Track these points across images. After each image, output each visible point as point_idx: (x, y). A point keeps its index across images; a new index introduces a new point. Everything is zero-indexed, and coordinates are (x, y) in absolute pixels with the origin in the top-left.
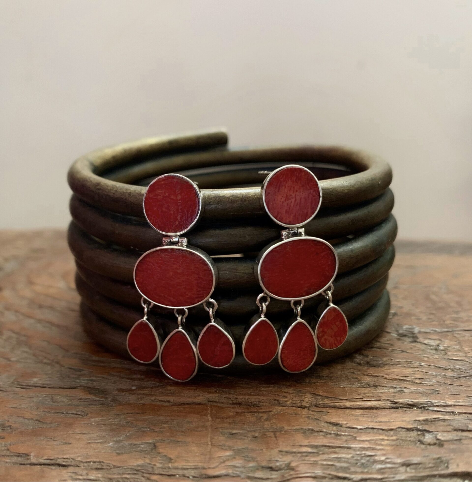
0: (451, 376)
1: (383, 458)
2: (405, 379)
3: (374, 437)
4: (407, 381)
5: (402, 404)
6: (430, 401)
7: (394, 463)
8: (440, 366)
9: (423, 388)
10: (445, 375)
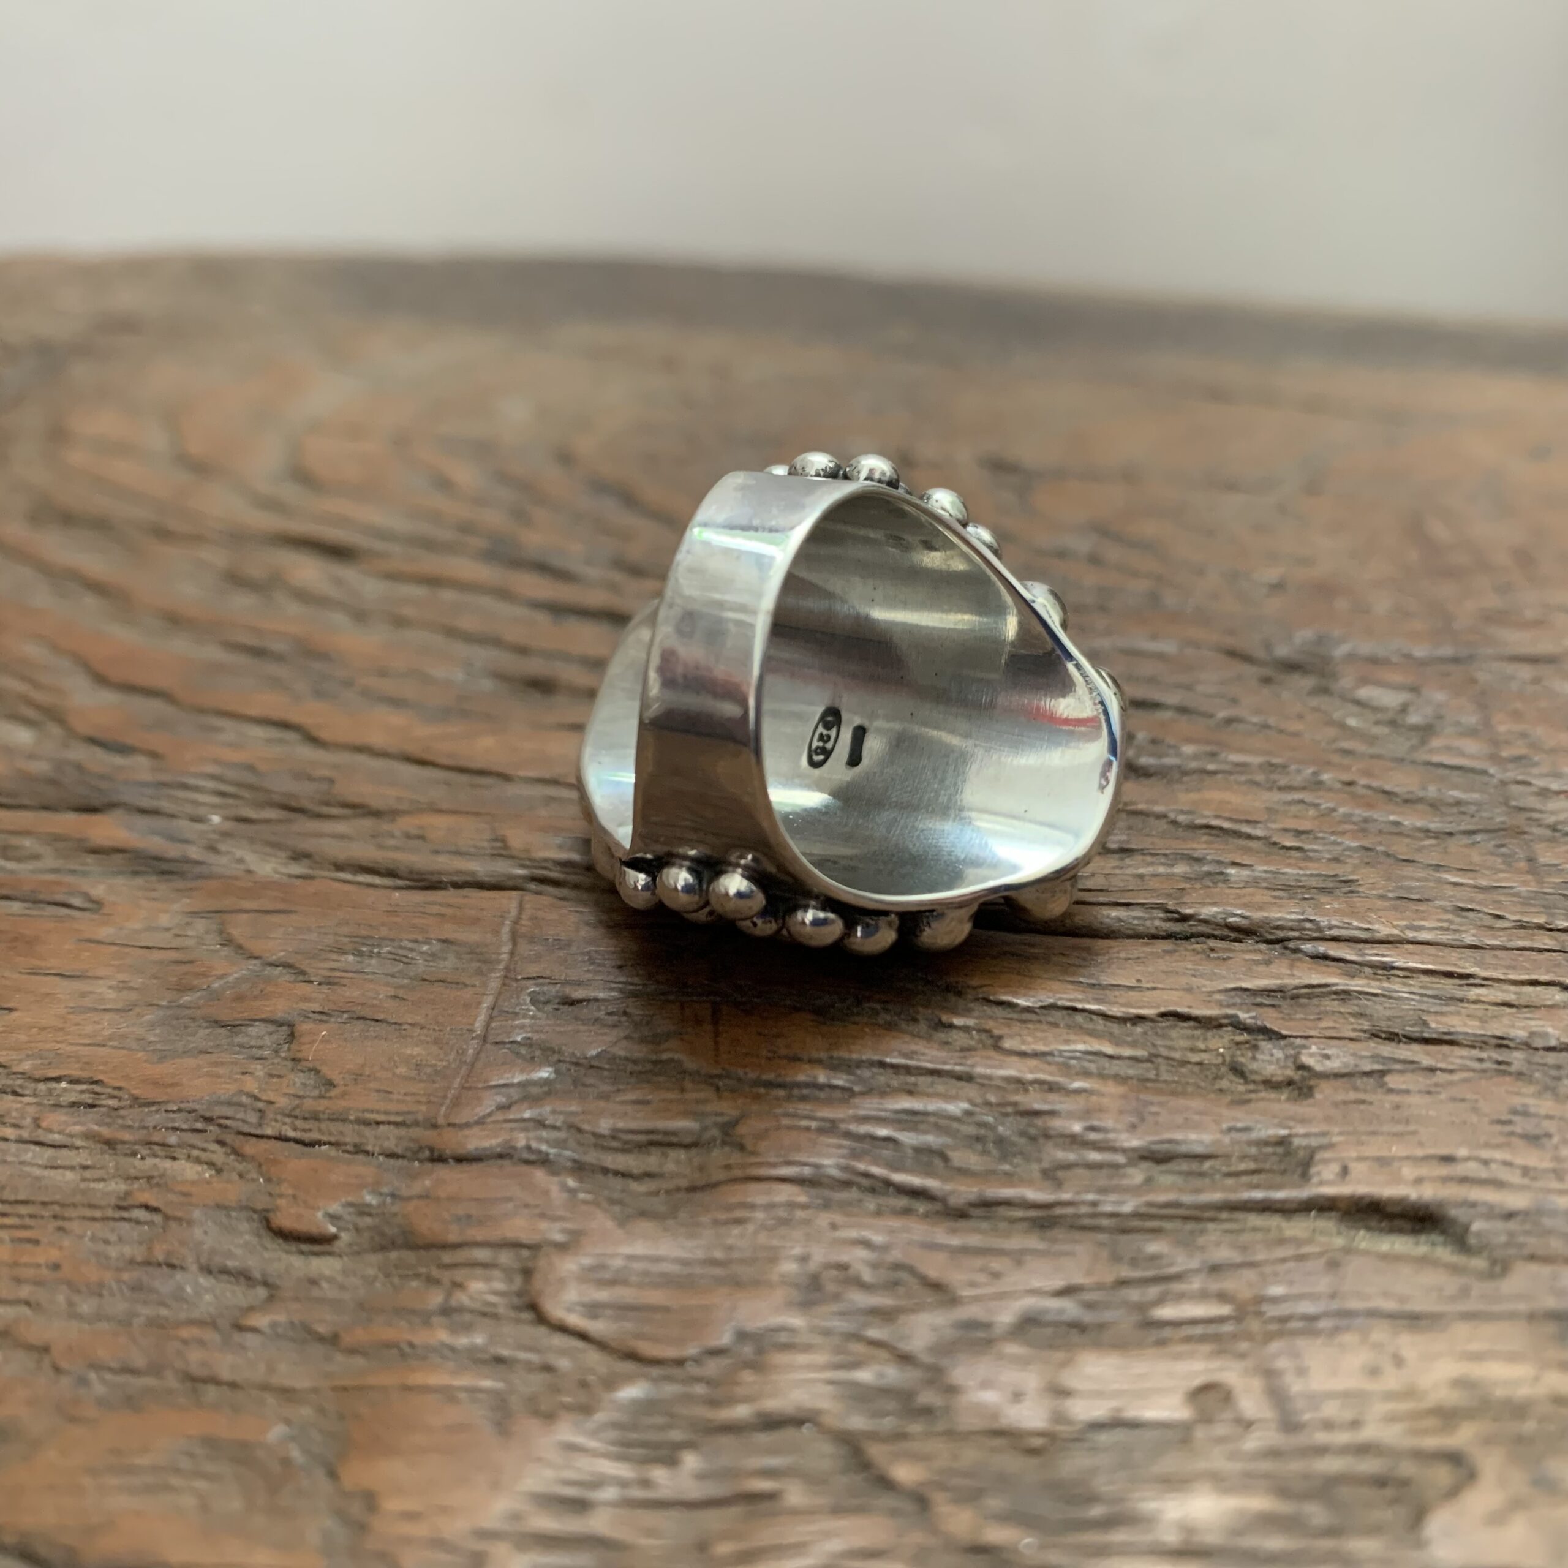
0: (1420, 830)
1: (1077, 1127)
2: (1246, 829)
3: (1067, 1042)
4: (1249, 837)
5: (1206, 922)
6: (1312, 918)
7: (1114, 1150)
8: (1387, 787)
9: (1301, 868)
10: (1397, 824)
